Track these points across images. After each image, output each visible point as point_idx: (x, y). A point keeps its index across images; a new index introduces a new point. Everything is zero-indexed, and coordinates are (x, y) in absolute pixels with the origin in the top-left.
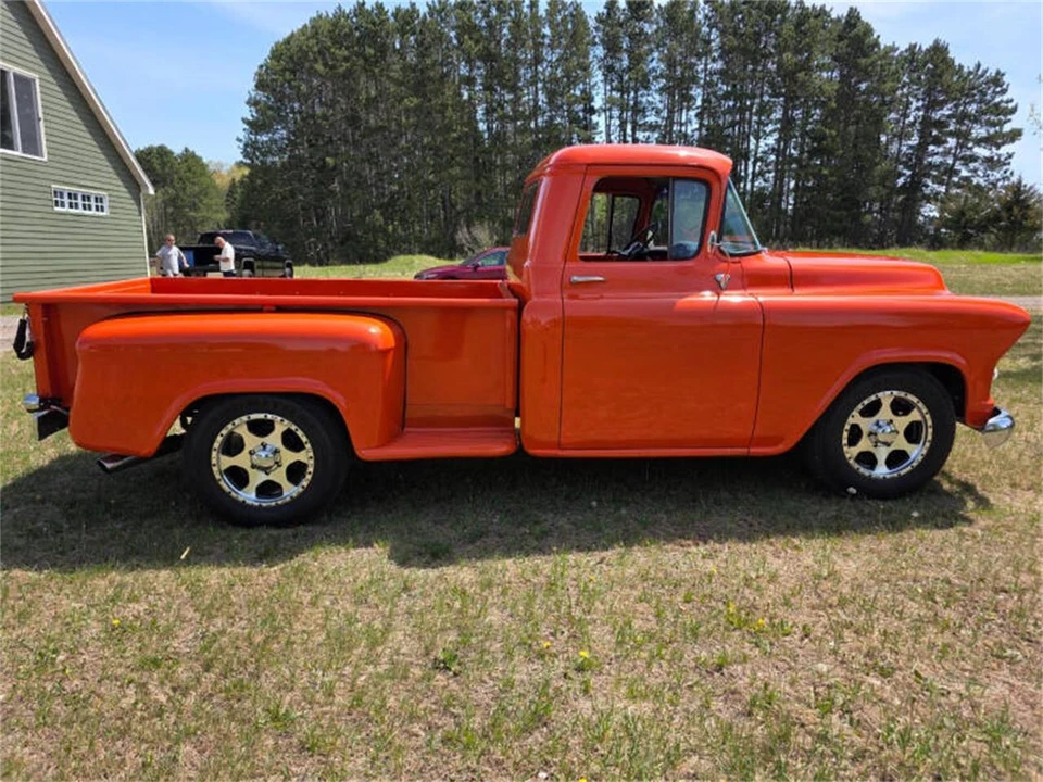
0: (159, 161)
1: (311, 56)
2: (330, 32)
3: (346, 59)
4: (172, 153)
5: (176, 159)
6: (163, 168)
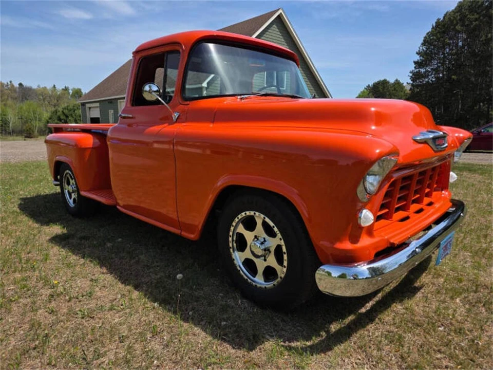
0: (382, 87)
1: (455, 22)
2: (469, 6)
3: (476, 20)
4: (388, 82)
5: (390, 85)
6: (383, 90)
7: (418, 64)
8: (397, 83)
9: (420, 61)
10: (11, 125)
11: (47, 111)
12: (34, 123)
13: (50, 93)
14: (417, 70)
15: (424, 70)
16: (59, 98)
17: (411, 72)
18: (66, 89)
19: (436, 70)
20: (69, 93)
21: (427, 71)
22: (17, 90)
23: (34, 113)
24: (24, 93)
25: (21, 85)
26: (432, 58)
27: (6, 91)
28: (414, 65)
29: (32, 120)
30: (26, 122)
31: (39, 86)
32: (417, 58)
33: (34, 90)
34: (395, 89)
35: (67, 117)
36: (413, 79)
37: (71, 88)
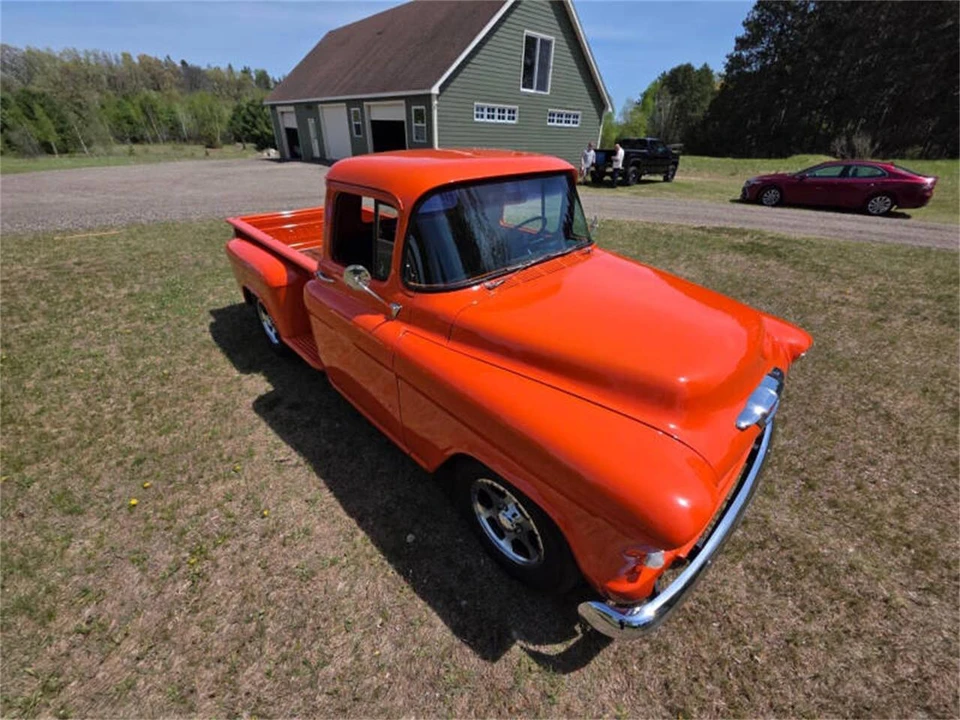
0: (682, 76)
6: (683, 81)
7: (741, 43)
8: (706, 71)
9: (746, 37)
10: (184, 128)
11: (227, 107)
12: (213, 125)
13: (226, 76)
14: (738, 53)
15: (748, 54)
16: (240, 85)
17: (727, 57)
18: (246, 71)
19: (763, 55)
20: (251, 77)
21: (751, 55)
22: (182, 71)
23: (211, 110)
24: (192, 78)
25: (183, 63)
26: (764, 34)
27: (166, 74)
28: (734, 44)
29: (209, 121)
30: (203, 125)
31: (209, 66)
32: (742, 32)
33: (204, 71)
34: (700, 81)
35: (254, 117)
36: (729, 68)
37: (253, 69)
